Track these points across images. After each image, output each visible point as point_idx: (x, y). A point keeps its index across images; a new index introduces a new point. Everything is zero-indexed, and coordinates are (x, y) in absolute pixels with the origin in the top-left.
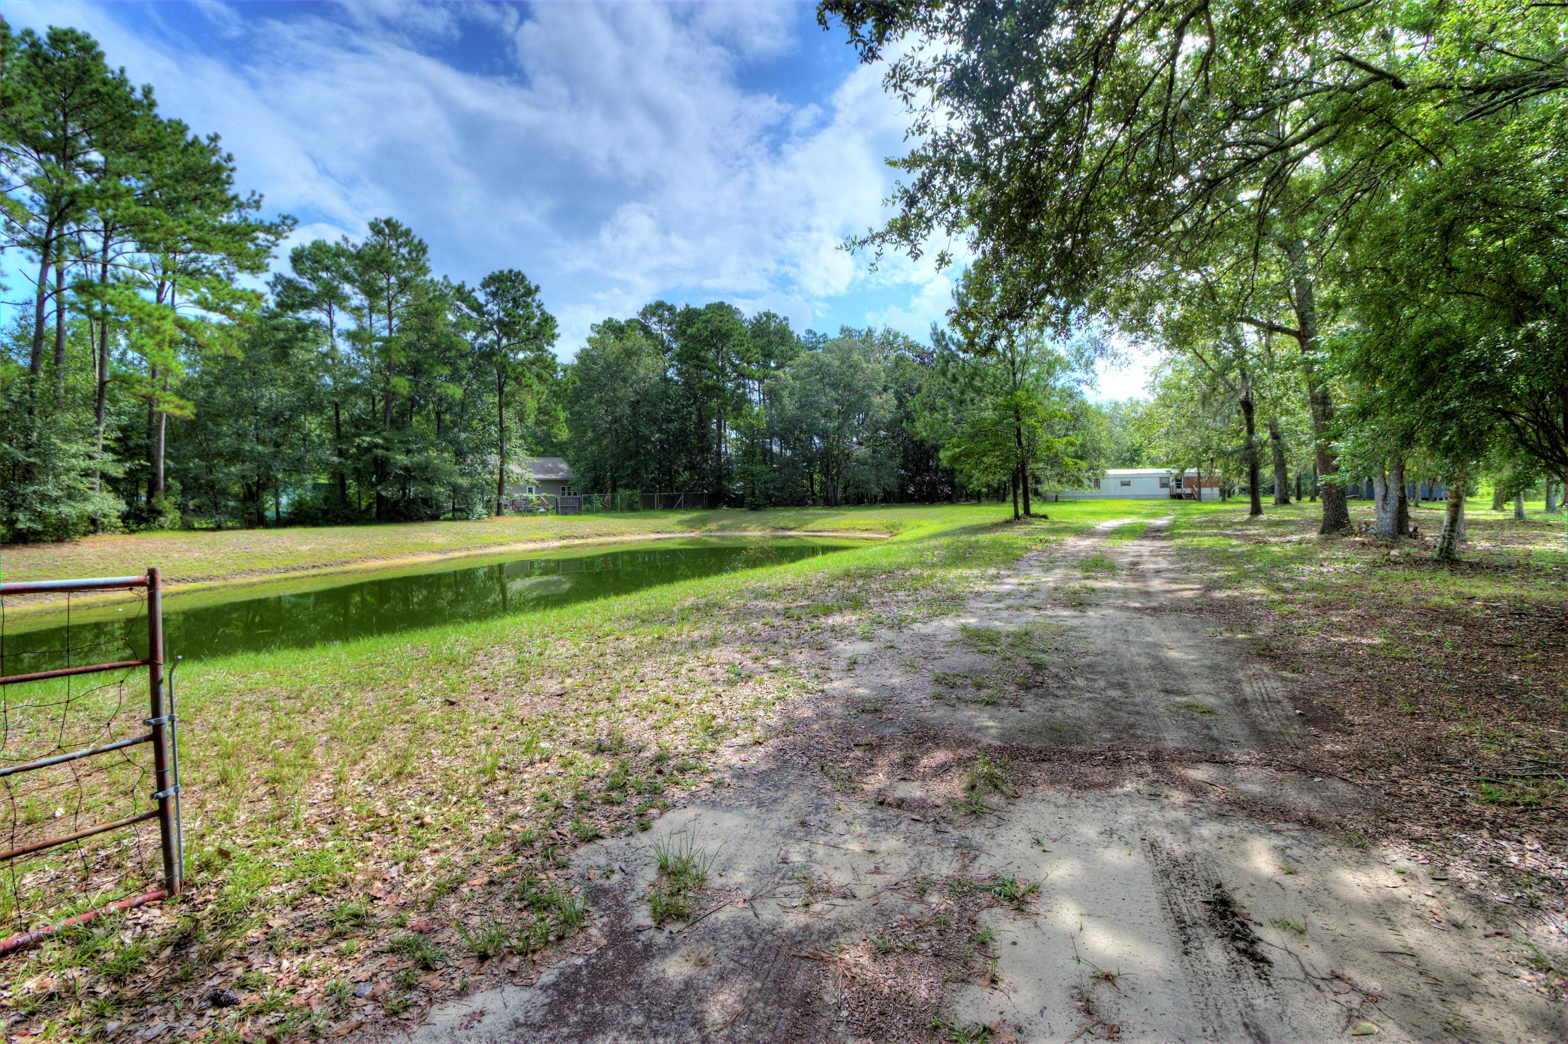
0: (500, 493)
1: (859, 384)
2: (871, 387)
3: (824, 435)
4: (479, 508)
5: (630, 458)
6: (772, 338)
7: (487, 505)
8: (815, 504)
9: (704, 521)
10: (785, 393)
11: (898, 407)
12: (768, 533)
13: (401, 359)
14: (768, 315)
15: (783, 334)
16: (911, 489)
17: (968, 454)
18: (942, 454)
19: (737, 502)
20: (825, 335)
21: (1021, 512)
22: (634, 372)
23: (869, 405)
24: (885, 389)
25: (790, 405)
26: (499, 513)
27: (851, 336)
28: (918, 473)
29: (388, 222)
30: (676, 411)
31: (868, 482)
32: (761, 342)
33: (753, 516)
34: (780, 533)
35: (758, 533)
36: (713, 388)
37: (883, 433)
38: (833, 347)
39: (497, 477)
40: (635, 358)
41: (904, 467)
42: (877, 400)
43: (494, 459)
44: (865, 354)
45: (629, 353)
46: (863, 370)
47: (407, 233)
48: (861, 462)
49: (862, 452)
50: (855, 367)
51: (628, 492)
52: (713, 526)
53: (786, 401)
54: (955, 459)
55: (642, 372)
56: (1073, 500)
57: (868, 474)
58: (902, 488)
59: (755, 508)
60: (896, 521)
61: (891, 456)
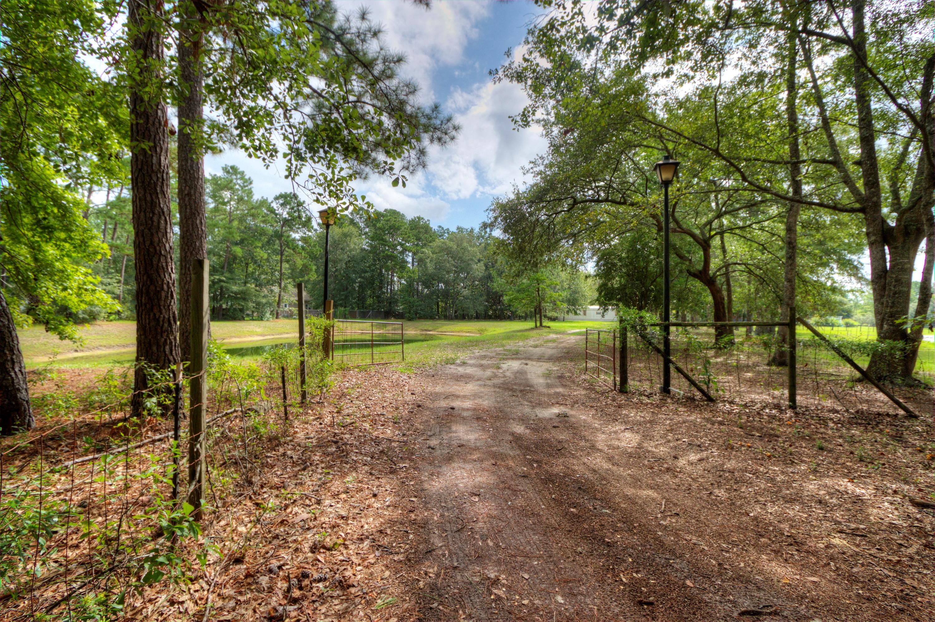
0: (279, 307)
1: (466, 257)
2: (472, 260)
3: (446, 283)
4: (268, 315)
5: (344, 291)
6: (421, 230)
7: (272, 313)
8: (440, 318)
9: (385, 325)
10: (428, 261)
11: (486, 270)
12: (419, 332)
13: (237, 237)
14: (419, 218)
15: (427, 228)
16: (491, 312)
17: (516, 299)
18: (505, 298)
19: (400, 316)
20: (448, 229)
21: (538, 324)
22: (348, 245)
23: (471, 269)
24: (479, 261)
25: (430, 267)
26: (277, 318)
27: (462, 232)
28: (494, 304)
29: (232, 167)
30: (369, 267)
31: (468, 308)
32: (415, 232)
33: (410, 323)
34: (424, 333)
35: (413, 332)
36: (391, 256)
37: (477, 283)
38: (453, 237)
39: (277, 299)
40: (348, 238)
41: (487, 301)
42: (475, 267)
43: (276, 289)
44: (469, 242)
45: (345, 235)
46: (468, 251)
47: (242, 173)
48: (466, 298)
49: (466, 292)
50: (464, 249)
51: (343, 309)
52: (390, 328)
53: (429, 265)
54: (510, 301)
55: (352, 246)
56: (571, 321)
57: (468, 304)
58: (486, 312)
59: (410, 319)
60: (483, 328)
61: (481, 296)
